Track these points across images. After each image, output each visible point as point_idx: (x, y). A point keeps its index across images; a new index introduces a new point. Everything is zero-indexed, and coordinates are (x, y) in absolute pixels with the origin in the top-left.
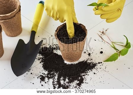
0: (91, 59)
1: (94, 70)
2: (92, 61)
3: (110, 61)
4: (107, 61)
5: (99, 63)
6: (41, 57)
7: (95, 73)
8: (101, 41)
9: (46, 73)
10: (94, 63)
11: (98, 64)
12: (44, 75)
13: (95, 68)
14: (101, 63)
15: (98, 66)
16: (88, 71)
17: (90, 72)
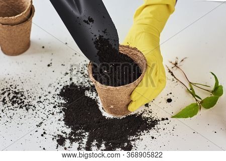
0: (150, 112)
1: (152, 132)
2: (151, 114)
3: (183, 118)
4: (177, 116)
5: (163, 119)
6: (63, 101)
7: (153, 138)
8: (172, 80)
9: (69, 131)
10: (154, 119)
11: (161, 122)
12: (64, 135)
13: (156, 127)
14: (167, 119)
15: (161, 125)
16: (142, 133)
17: (146, 134)
